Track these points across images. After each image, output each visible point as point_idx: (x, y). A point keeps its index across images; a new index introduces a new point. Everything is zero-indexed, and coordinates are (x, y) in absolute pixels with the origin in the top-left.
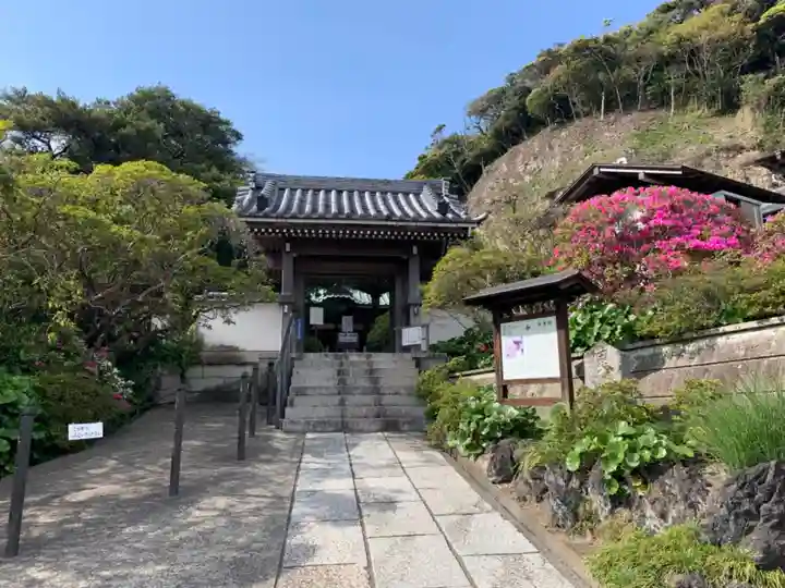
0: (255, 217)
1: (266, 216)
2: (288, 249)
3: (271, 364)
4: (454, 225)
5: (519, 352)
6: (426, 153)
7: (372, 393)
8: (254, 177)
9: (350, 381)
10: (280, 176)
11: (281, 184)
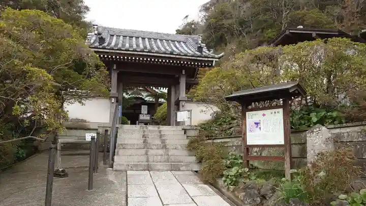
0: (98, 48)
1: (104, 48)
2: (115, 68)
3: (106, 131)
4: (206, 59)
5: (258, 129)
6: (179, 29)
7: (162, 148)
8: (97, 28)
9: (149, 141)
10: (111, 29)
11: (112, 33)
